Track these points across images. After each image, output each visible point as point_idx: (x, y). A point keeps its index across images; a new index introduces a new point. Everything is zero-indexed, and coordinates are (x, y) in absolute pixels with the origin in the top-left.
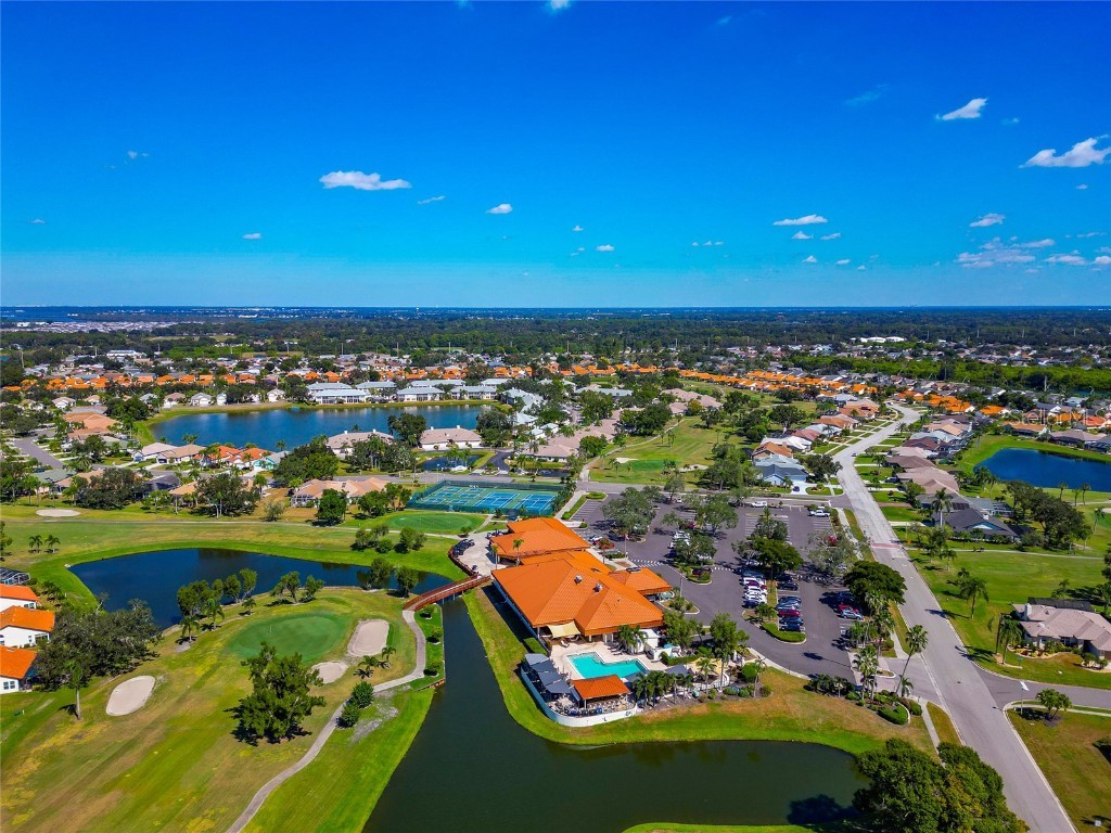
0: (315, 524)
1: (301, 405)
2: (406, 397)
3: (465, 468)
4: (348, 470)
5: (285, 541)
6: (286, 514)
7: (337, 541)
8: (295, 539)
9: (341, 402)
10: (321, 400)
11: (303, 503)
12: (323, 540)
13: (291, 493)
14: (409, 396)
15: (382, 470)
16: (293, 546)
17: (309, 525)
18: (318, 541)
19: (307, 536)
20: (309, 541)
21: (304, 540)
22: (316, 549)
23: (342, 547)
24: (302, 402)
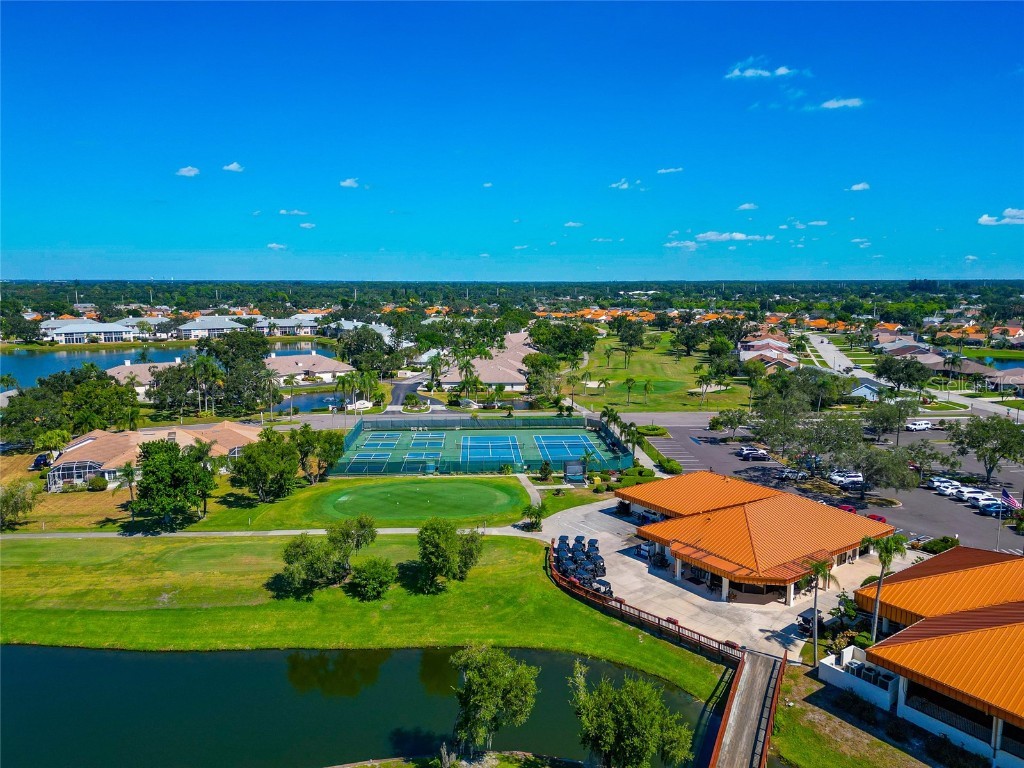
0: (129, 529)
1: (30, 347)
2: (193, 333)
3: (369, 405)
4: (154, 418)
5: (52, 591)
6: (39, 510)
7: (215, 576)
8: (81, 581)
9: (94, 341)
10: (63, 338)
11: (78, 482)
12: (171, 577)
13: (41, 463)
14: (197, 332)
15: (220, 414)
16: (79, 606)
17: (112, 534)
18: (155, 581)
19: (117, 566)
20: (127, 583)
21: (108, 581)
22: (152, 605)
23: (237, 593)
24: (32, 342)
